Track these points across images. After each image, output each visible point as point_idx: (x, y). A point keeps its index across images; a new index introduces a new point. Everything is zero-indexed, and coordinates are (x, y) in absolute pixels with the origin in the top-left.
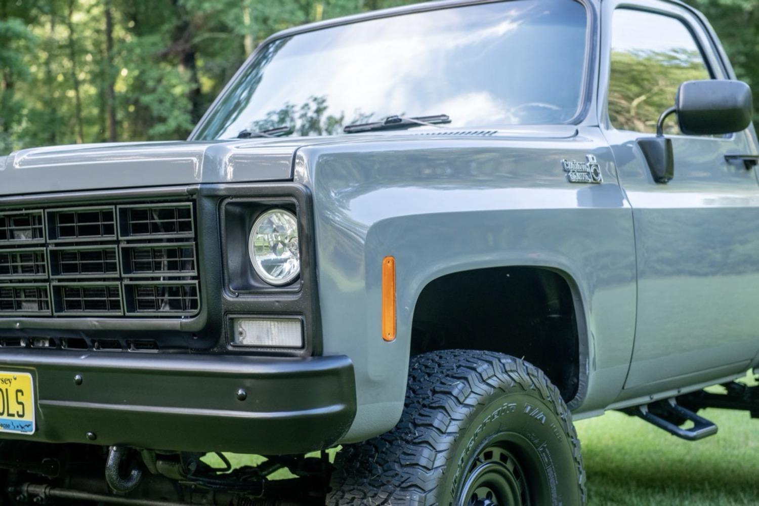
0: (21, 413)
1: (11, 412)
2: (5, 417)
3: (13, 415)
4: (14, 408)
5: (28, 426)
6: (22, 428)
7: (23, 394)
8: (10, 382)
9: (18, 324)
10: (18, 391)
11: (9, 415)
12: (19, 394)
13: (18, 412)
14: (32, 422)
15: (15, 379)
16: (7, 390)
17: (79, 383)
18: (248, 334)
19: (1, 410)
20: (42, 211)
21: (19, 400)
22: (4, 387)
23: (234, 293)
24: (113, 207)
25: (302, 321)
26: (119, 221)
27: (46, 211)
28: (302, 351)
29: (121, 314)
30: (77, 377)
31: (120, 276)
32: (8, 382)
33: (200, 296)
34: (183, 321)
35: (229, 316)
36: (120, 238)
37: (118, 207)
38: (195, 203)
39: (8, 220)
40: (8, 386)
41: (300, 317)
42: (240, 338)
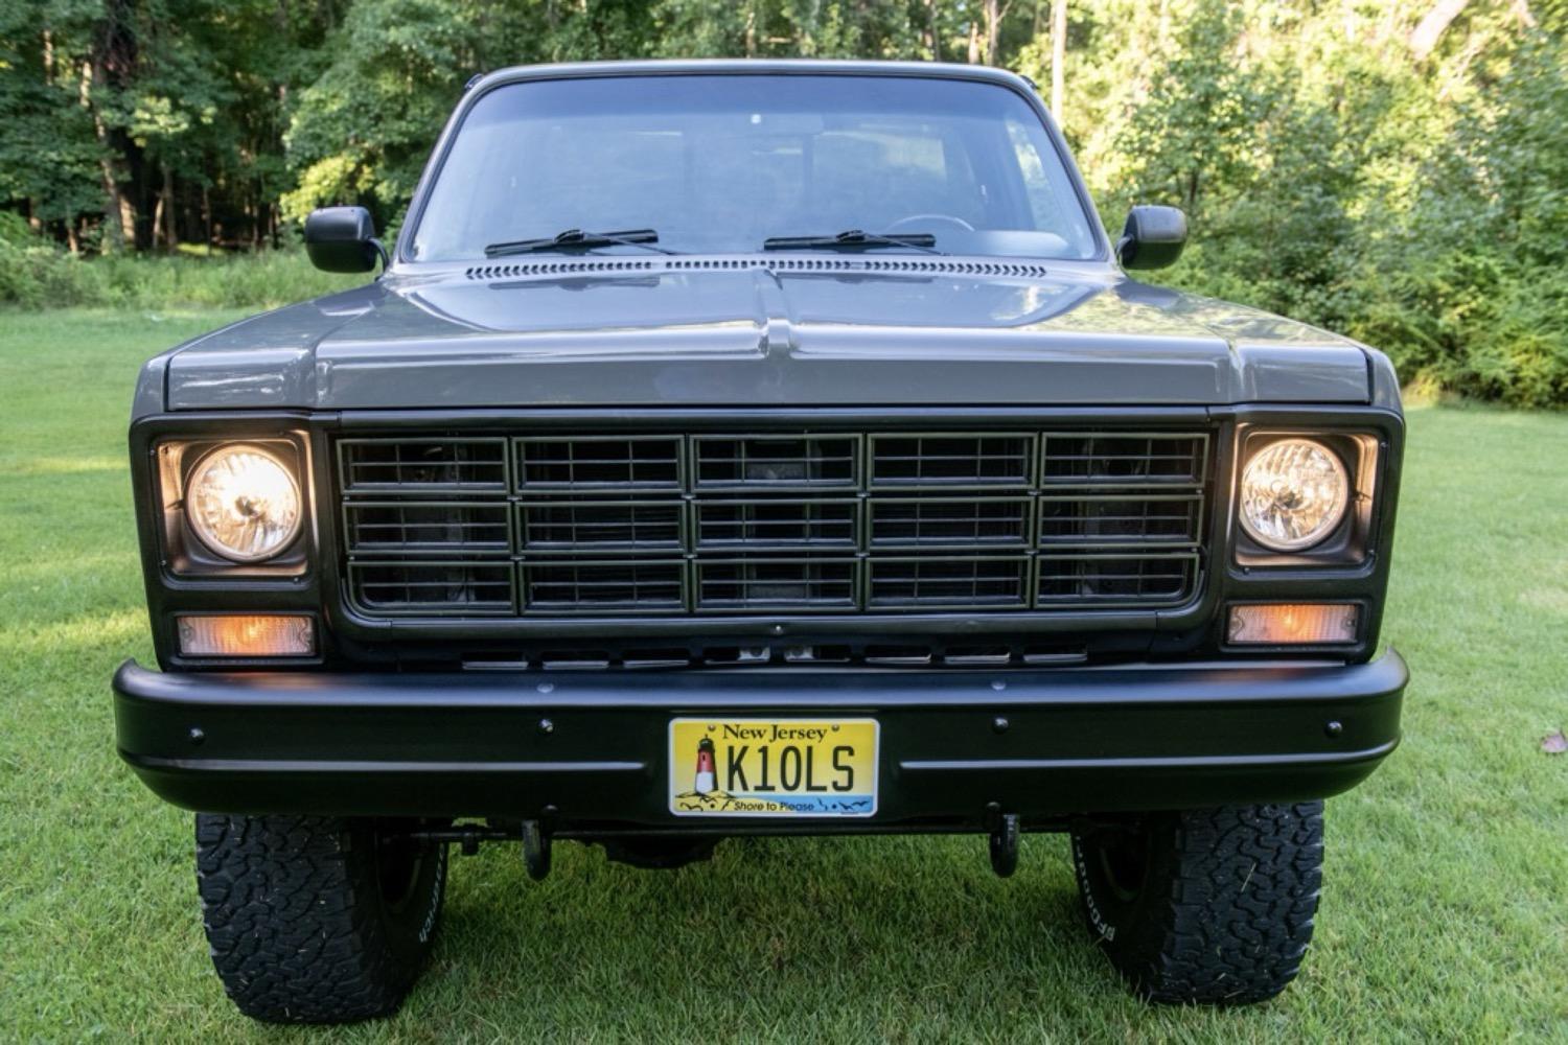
0: (843, 782)
1: (815, 783)
2: (802, 791)
3: (824, 789)
4: (824, 773)
5: (861, 804)
6: (846, 807)
7: (851, 752)
8: (821, 736)
9: (778, 628)
10: (837, 750)
11: (810, 787)
12: (843, 755)
13: (835, 785)
14: (870, 797)
15: (835, 729)
16: (810, 749)
17: (1001, 730)
18: (1249, 624)
19: (791, 781)
20: (860, 436)
21: (841, 763)
22: (802, 745)
23: (1242, 568)
24: (1035, 435)
25: (1360, 607)
26: (1044, 457)
27: (870, 435)
28: (1358, 649)
29: (1023, 606)
30: (1000, 722)
31: (1035, 546)
32: (817, 736)
33: (1199, 576)
34: (1161, 614)
35: (1231, 603)
36: (1043, 486)
37: (1046, 435)
38: (1214, 433)
39: (743, 446)
40: (813, 743)
41: (1360, 601)
42: (1232, 632)
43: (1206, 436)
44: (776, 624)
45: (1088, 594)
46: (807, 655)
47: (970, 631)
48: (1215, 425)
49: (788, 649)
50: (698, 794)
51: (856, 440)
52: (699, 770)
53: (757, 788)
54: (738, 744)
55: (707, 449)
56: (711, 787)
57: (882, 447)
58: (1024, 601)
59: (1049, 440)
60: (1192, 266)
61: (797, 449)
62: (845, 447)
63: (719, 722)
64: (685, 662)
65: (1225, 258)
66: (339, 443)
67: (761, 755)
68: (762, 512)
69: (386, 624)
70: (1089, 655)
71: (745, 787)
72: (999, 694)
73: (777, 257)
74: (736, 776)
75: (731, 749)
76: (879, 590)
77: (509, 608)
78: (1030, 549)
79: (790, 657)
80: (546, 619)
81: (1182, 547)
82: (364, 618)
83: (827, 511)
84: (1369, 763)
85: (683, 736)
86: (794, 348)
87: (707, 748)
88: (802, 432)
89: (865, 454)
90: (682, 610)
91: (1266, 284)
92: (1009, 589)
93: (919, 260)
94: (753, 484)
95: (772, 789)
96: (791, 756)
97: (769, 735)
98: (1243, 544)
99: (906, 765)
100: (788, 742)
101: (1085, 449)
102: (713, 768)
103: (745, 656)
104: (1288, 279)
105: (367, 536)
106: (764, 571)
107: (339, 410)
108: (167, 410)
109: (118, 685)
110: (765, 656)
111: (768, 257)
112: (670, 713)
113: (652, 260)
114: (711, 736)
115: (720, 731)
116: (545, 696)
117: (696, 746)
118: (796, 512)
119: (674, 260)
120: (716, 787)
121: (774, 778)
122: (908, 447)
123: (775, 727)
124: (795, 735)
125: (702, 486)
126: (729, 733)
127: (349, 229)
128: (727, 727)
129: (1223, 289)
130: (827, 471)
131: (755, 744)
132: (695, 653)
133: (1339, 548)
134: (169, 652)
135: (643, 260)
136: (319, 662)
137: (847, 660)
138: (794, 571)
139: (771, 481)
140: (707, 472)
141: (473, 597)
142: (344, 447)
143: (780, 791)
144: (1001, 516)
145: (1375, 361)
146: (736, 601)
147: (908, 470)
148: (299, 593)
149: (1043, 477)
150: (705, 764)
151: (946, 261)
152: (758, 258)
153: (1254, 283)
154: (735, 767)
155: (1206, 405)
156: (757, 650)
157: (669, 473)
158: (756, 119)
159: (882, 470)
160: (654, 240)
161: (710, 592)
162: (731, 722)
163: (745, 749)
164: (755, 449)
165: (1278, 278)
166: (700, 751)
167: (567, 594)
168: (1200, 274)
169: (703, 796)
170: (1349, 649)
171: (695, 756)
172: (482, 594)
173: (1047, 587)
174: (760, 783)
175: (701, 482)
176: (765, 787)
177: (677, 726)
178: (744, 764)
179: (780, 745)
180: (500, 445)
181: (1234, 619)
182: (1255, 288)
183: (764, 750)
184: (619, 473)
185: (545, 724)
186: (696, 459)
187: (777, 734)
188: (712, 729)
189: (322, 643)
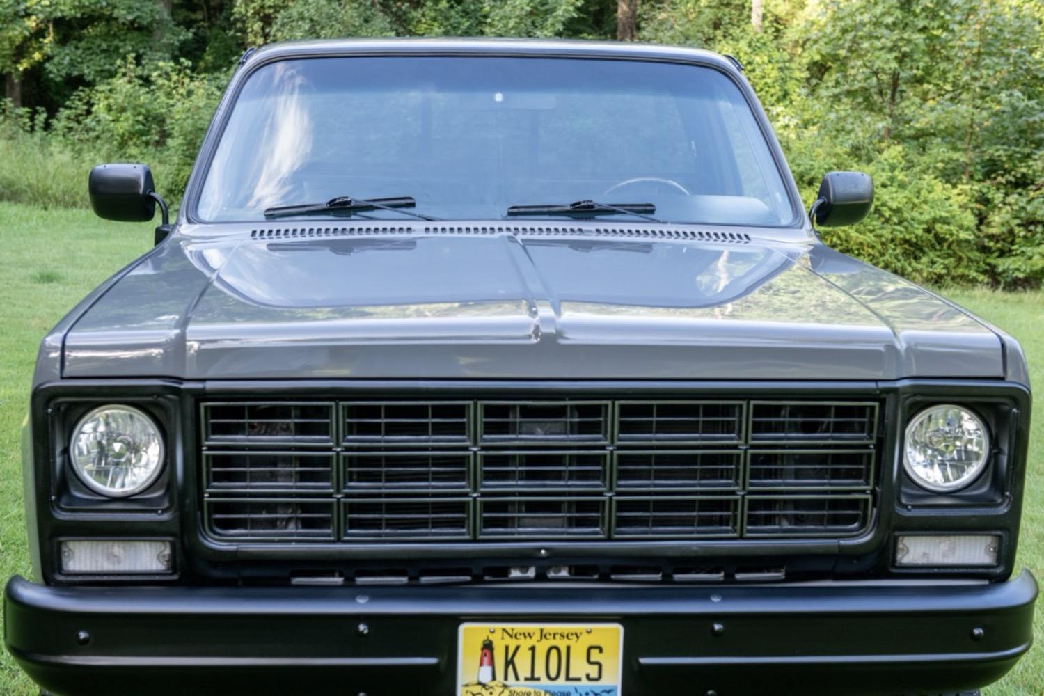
0: (594, 674)
1: (572, 675)
2: (562, 681)
3: (579, 679)
4: (579, 667)
5: (607, 692)
6: (596, 695)
7: (601, 650)
8: (578, 637)
9: (543, 552)
10: (590, 648)
11: (568, 679)
12: (594, 653)
13: (588, 677)
14: (616, 687)
15: (589, 632)
16: (568, 648)
17: (717, 634)
18: (912, 551)
19: (553, 673)
20: (609, 402)
21: (593, 659)
22: (562, 644)
23: (905, 506)
24: (744, 403)
25: (1000, 537)
26: (751, 419)
27: (617, 403)
28: (999, 571)
29: (735, 535)
30: (717, 627)
31: (744, 489)
32: (574, 637)
33: (873, 512)
34: (842, 542)
35: (897, 533)
36: (751, 442)
37: (753, 402)
38: (883, 402)
39: (518, 409)
40: (572, 642)
41: (999, 533)
42: (899, 556)
43: (877, 404)
44: (540, 549)
45: (786, 525)
46: (564, 573)
47: (693, 555)
48: (884, 396)
49: (549, 568)
50: (480, 684)
51: (606, 406)
52: (481, 664)
53: (527, 679)
54: (512, 644)
55: (489, 411)
56: (490, 677)
57: (625, 411)
58: (735, 531)
59: (756, 406)
60: (893, 168)
61: (559, 412)
62: (597, 411)
63: (499, 626)
64: (468, 578)
65: (925, 159)
66: (203, 405)
67: (530, 652)
68: (531, 460)
69: (233, 547)
70: (787, 574)
71: (517, 678)
72: (716, 605)
73: (520, 224)
74: (510, 669)
75: (507, 648)
76: (623, 522)
77: (329, 535)
78: (738, 490)
79: (551, 574)
80: (360, 544)
81: (861, 489)
82: (217, 543)
83: (581, 460)
84: (1009, 661)
85: (470, 637)
86: (559, 334)
87: (488, 647)
88: (564, 399)
89: (613, 417)
90: (467, 537)
91: (967, 187)
92: (722, 521)
93: (642, 227)
94: (524, 438)
95: (538, 679)
96: (554, 653)
97: (537, 636)
98: (907, 486)
99: (643, 661)
100: (551, 642)
101: (783, 412)
102: (492, 663)
103: (515, 574)
104: (988, 182)
105: (219, 477)
106: (532, 507)
107: (203, 380)
108: (62, 378)
109: (11, 595)
110: (531, 573)
111: (512, 224)
112: (457, 620)
113: (413, 225)
114: (492, 637)
115: (499, 634)
116: (362, 606)
117: (480, 645)
118: (558, 460)
119: (431, 225)
120: (494, 678)
121: (540, 671)
122: (647, 410)
123: (542, 631)
124: (558, 637)
125: (486, 440)
126: (506, 635)
127: (133, 183)
128: (504, 630)
129: (924, 193)
130: (583, 428)
131: (525, 644)
132: (476, 571)
133: (984, 490)
134: (51, 569)
135: (405, 225)
136: (175, 577)
137: (596, 577)
138: (555, 507)
139: (539, 436)
140: (489, 428)
141: (300, 526)
142: (206, 408)
143: (545, 681)
144: (717, 464)
145: (1008, 344)
146: (509, 530)
147: (645, 428)
148: (162, 523)
149: (750, 434)
150: (486, 660)
151: (665, 228)
152: (504, 225)
153: (954, 186)
154: (509, 662)
155: (876, 381)
156: (524, 568)
157: (459, 429)
158: (499, 97)
159: (626, 428)
160: (413, 205)
161: (489, 523)
162: (508, 626)
163: (517, 648)
164: (527, 412)
165: (979, 181)
166: (482, 649)
167: (376, 524)
168: (901, 176)
169: (484, 686)
170: (991, 571)
171: (478, 653)
172: (307, 523)
173: (753, 520)
174: (529, 675)
175: (485, 437)
176: (533, 678)
177: (464, 629)
178: (516, 660)
179: (547, 644)
180: (329, 408)
181: (900, 546)
182: (956, 191)
183: (533, 649)
184: (420, 429)
185: (362, 627)
186: (481, 420)
187: (543, 635)
188: (493, 632)
189: (178, 560)
